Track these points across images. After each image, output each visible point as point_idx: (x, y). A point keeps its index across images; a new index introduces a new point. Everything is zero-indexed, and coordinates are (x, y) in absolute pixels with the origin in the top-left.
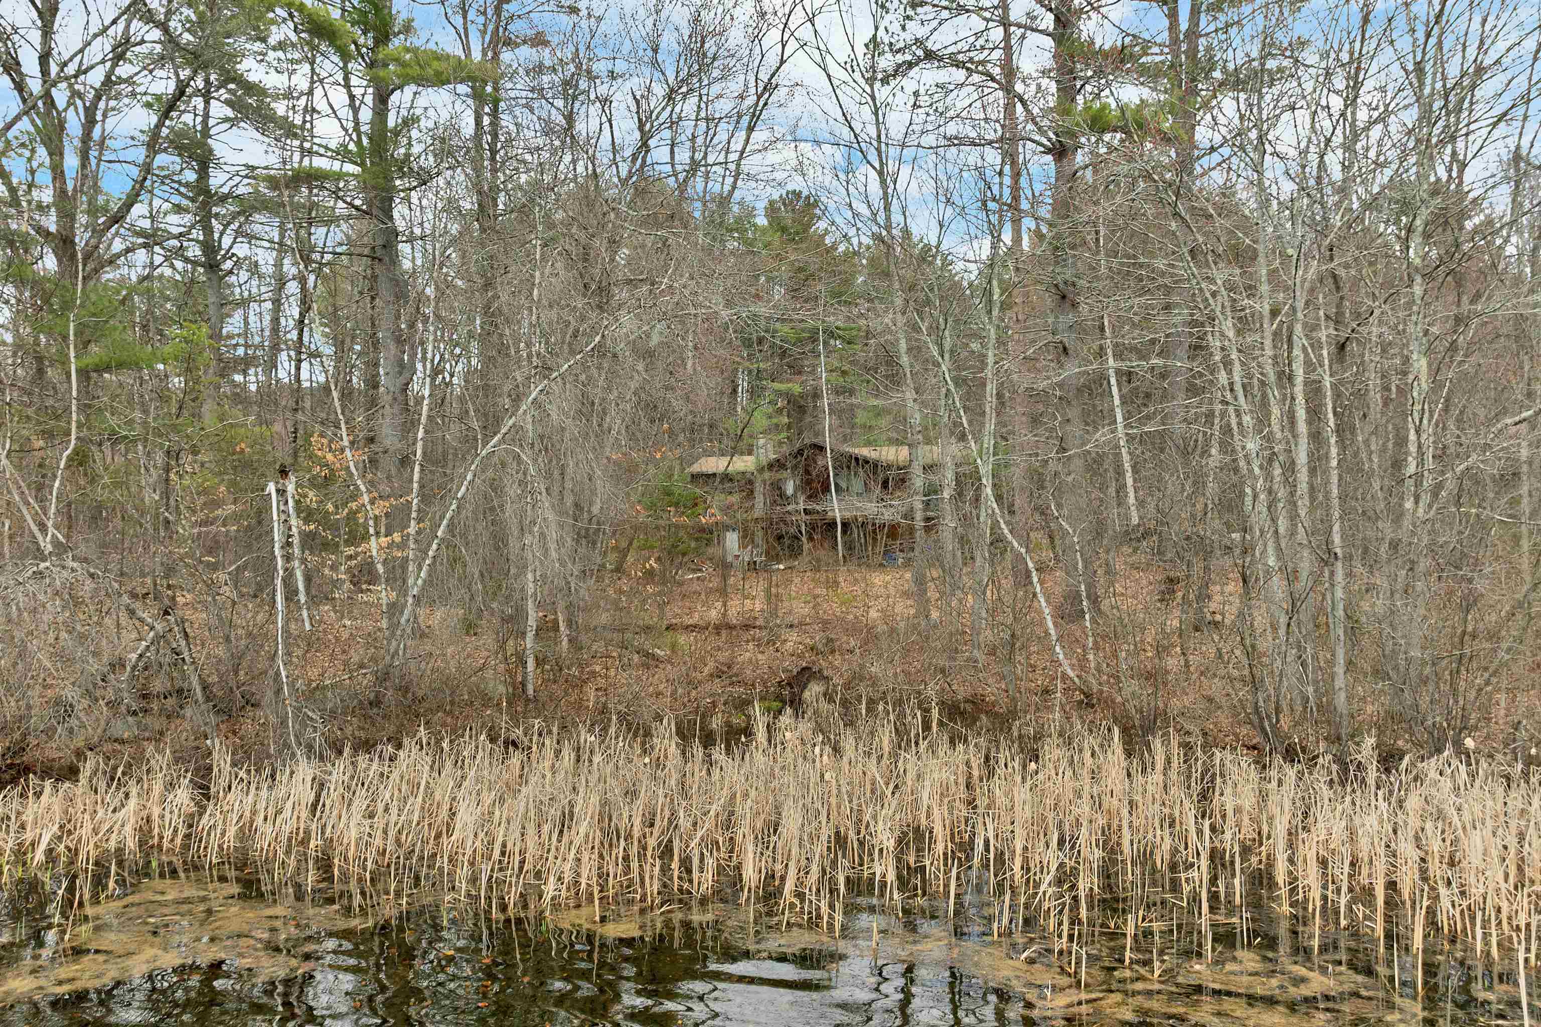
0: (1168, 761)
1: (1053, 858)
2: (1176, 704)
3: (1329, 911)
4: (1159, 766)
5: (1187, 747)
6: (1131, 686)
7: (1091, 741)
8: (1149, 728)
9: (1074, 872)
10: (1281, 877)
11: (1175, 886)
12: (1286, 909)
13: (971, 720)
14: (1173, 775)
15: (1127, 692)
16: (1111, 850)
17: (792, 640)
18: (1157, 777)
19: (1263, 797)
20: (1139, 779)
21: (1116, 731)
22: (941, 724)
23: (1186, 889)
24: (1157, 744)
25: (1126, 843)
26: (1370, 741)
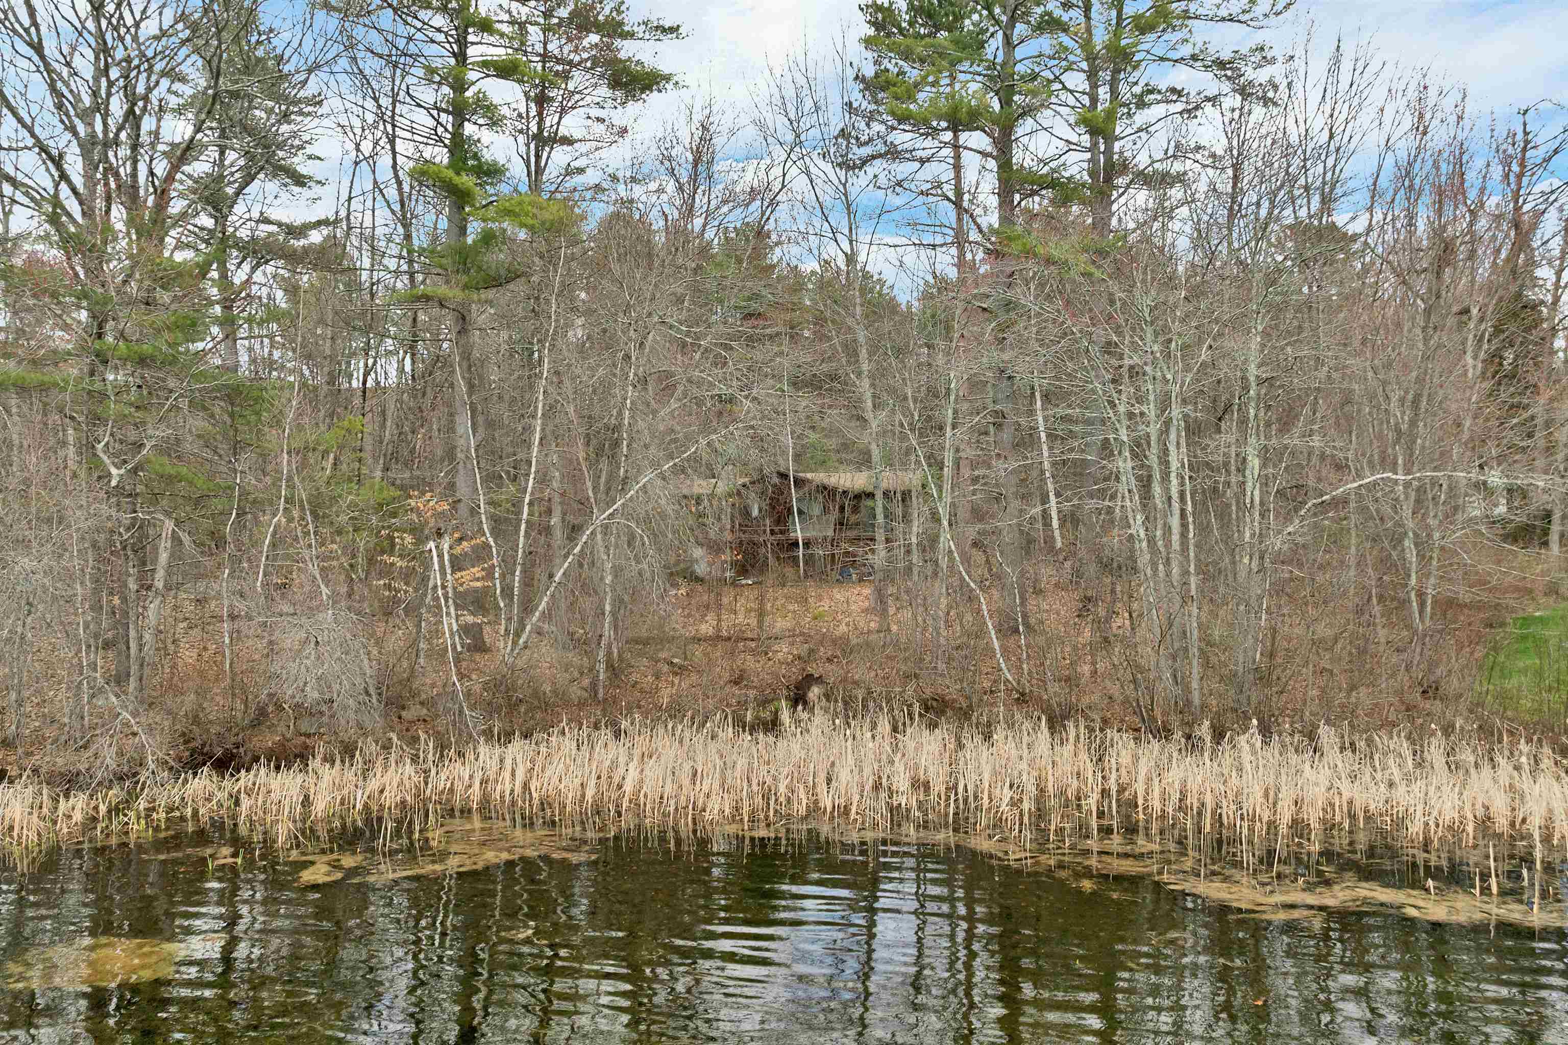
0: (1078, 736)
1: (1007, 794)
2: (1085, 701)
3: (1163, 816)
4: (1072, 740)
5: (1091, 730)
6: (1054, 688)
7: (1027, 725)
8: (1065, 717)
9: (1021, 800)
10: (1140, 802)
11: (1079, 806)
12: (1141, 816)
13: (941, 712)
14: (1081, 746)
15: (1051, 690)
16: (1042, 791)
17: (783, 650)
18: (1070, 747)
19: (1136, 759)
20: (1057, 748)
21: (1044, 718)
22: (920, 715)
23: (1085, 808)
24: (1070, 725)
25: (1050, 784)
26: (1207, 723)
